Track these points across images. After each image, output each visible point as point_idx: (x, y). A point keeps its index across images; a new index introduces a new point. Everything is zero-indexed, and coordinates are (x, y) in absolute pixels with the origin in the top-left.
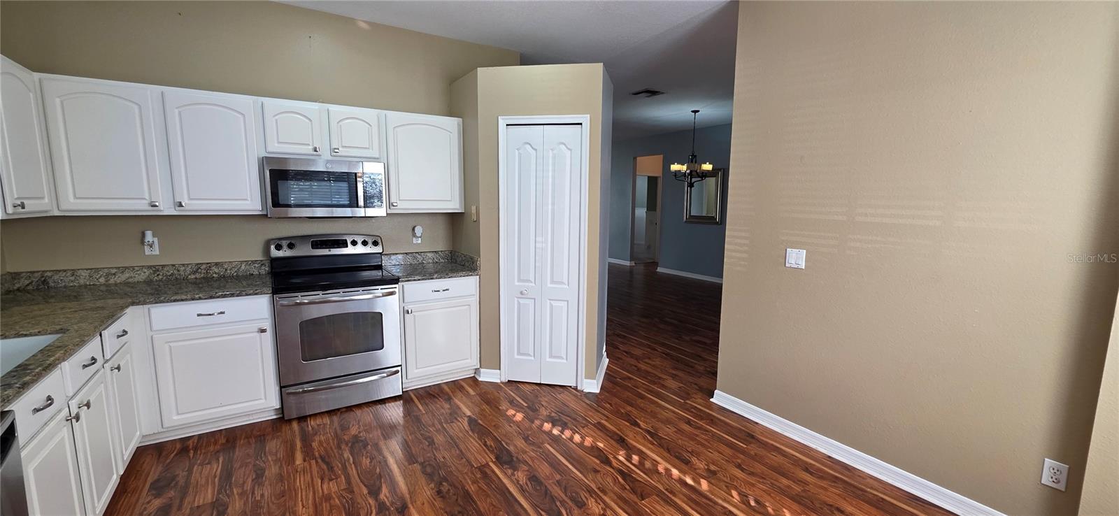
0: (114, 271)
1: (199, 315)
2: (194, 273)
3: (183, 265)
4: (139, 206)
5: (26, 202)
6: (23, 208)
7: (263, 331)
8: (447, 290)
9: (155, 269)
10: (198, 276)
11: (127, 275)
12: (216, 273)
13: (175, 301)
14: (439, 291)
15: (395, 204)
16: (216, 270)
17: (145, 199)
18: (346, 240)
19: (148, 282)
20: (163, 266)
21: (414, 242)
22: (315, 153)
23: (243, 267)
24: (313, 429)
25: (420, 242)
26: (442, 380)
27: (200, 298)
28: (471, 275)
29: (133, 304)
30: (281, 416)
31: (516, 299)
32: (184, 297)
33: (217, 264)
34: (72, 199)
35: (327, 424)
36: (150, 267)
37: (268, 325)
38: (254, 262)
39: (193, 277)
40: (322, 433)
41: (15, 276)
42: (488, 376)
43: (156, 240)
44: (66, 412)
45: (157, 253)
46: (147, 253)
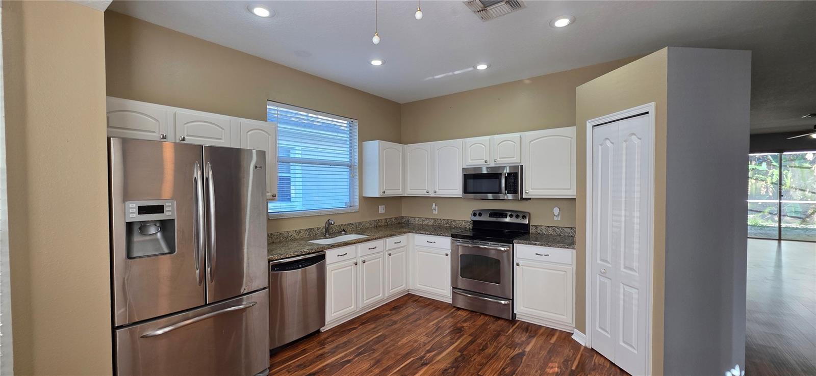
0: (424, 219)
1: (428, 242)
2: (447, 224)
4: (422, 193)
5: (386, 191)
6: (384, 193)
7: (447, 255)
8: (547, 255)
9: (435, 220)
10: (447, 225)
11: (427, 222)
13: (421, 233)
15: (528, 192)
17: (425, 190)
18: (507, 214)
19: (433, 225)
20: (437, 219)
21: (555, 219)
22: (486, 164)
25: (559, 219)
26: (546, 325)
27: (427, 234)
28: (567, 248)
29: (409, 232)
30: (453, 303)
31: (598, 276)
32: (423, 232)
33: (454, 220)
34: (410, 190)
37: (449, 252)
38: (468, 221)
39: (446, 225)
41: (403, 217)
42: (578, 337)
43: (436, 207)
44: (354, 261)
45: (437, 213)
46: (434, 213)
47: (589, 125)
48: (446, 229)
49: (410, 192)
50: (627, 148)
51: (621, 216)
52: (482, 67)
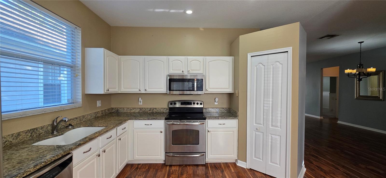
0: (132, 109)
1: (145, 125)
2: (150, 111)
3: (147, 108)
4: (136, 91)
5: (109, 89)
6: (108, 91)
7: (161, 132)
8: (224, 124)
9: (141, 109)
10: (150, 112)
11: (134, 110)
12: (155, 111)
13: (140, 119)
14: (221, 124)
15: (207, 90)
16: (155, 110)
17: (138, 88)
18: (191, 102)
19: (139, 113)
20: (143, 108)
21: (215, 104)
22: (183, 73)
23: (162, 110)
24: (172, 171)
25: (217, 104)
26: (221, 161)
27: (146, 119)
28: (235, 119)
29: (130, 119)
30: (165, 163)
31: (254, 132)
32: (142, 118)
33: (155, 108)
34: (123, 89)
35: (177, 170)
36: (140, 108)
37: (163, 130)
38: (165, 108)
39: (149, 112)
40: (174, 174)
41: (113, 109)
42: (240, 164)
43: (142, 100)
44: (97, 153)
45: (142, 104)
46: (139, 104)
47: (249, 56)
48: (149, 114)
49: (123, 90)
50: (273, 68)
51: (270, 101)
52: (189, 12)
